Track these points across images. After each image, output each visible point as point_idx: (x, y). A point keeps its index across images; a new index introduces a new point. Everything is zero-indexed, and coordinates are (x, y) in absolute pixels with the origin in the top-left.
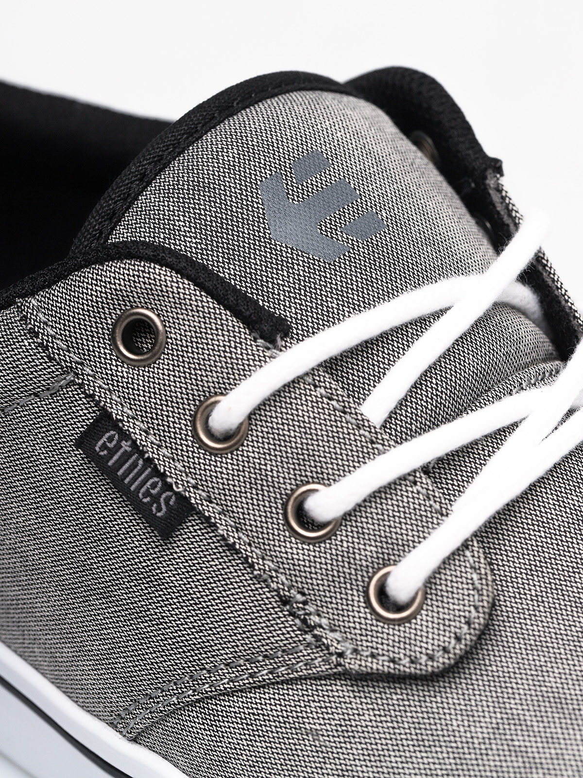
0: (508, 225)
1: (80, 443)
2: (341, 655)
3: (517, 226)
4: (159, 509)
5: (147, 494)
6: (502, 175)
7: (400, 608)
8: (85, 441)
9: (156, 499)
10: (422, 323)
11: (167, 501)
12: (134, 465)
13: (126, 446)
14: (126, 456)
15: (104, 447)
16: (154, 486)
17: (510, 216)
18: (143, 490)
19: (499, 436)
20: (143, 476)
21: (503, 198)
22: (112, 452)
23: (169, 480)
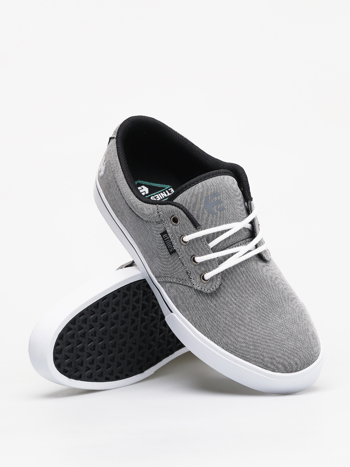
0: (250, 212)
1: (161, 234)
2: (194, 284)
3: (252, 212)
4: (171, 250)
5: (170, 247)
6: (252, 200)
7: (205, 280)
8: (162, 234)
9: (171, 248)
10: (226, 231)
11: (173, 249)
12: (169, 241)
13: (168, 238)
14: (168, 239)
15: (164, 236)
16: (171, 246)
17: (251, 209)
18: (169, 246)
19: (233, 254)
20: (169, 244)
21: (251, 206)
22: (166, 238)
23: (173, 246)
